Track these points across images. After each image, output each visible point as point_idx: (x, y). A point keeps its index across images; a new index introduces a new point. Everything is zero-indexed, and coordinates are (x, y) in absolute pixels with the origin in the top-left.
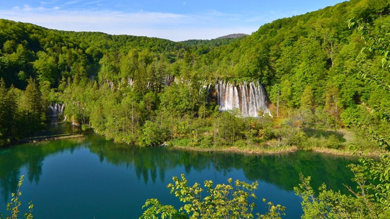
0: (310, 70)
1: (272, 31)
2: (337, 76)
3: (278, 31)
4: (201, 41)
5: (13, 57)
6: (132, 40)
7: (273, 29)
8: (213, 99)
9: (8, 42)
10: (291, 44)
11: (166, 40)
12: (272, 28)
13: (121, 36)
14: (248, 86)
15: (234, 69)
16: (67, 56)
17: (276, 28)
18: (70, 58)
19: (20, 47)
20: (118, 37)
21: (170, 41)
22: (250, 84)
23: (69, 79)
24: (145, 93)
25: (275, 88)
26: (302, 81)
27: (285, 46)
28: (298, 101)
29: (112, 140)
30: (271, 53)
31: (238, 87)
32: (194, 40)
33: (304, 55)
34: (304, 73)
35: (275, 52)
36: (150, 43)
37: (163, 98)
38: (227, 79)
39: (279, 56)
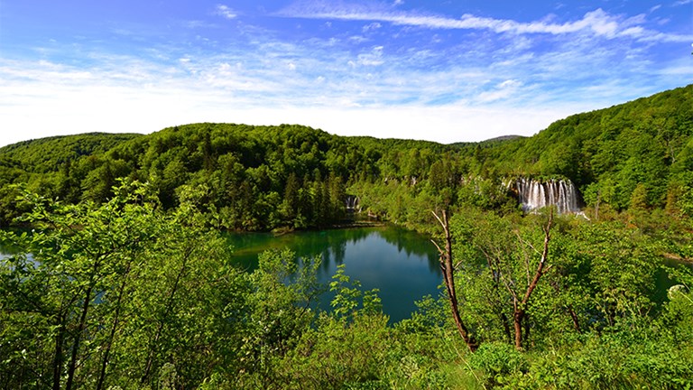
0: (642, 167)
1: (567, 129)
2: (684, 173)
3: (575, 128)
4: (469, 143)
5: (310, 156)
6: (399, 143)
7: (569, 126)
8: (516, 197)
9: (304, 143)
10: (612, 137)
11: (433, 143)
12: (567, 124)
13: (388, 139)
14: (558, 185)
15: (540, 165)
16: (352, 155)
17: (572, 125)
18: (355, 157)
19: (314, 148)
20: (385, 140)
21: (438, 144)
22: (561, 182)
23: (356, 176)
24: (441, 189)
25: (591, 187)
26: (632, 179)
27: (604, 140)
28: (625, 203)
29: (415, 231)
30: (585, 149)
31: (544, 185)
32: (461, 143)
33: (631, 149)
34: (634, 170)
35: (589, 146)
36: (418, 146)
37: (461, 194)
38: (531, 178)
39: (594, 152)
